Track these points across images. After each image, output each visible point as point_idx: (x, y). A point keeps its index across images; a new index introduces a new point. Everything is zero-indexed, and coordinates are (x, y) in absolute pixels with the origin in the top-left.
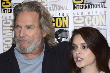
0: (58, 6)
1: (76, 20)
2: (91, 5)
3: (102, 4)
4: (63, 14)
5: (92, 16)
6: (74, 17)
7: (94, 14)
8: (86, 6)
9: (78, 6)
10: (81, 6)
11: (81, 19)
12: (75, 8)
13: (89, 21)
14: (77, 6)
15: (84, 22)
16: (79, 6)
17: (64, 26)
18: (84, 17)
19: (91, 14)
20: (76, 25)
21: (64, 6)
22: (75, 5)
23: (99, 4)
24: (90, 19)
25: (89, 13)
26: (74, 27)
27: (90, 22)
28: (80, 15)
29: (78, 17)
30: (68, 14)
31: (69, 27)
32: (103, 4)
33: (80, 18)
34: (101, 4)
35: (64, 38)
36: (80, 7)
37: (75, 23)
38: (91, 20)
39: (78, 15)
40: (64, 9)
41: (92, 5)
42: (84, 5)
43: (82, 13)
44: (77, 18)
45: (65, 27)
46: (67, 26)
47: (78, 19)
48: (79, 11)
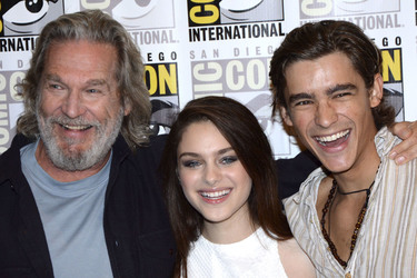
0: (144, 32)
1: (200, 72)
2: (243, 27)
3: (273, 25)
4: (161, 56)
5: (245, 62)
6: (194, 64)
7: (252, 54)
8: (228, 32)
9: (204, 30)
10: (214, 31)
11: (214, 71)
12: (194, 36)
13: (236, 74)
14: (201, 32)
15: (222, 80)
16: (207, 32)
17: (163, 91)
18: (224, 63)
19: (243, 55)
20: (198, 88)
21: (164, 32)
22: (196, 28)
23: (265, 24)
24: (240, 69)
25: (236, 51)
26: (194, 93)
27: (241, 78)
28: (210, 56)
29: (206, 63)
30: (174, 55)
31: (178, 94)
32: (277, 24)
33: (211, 66)
34: (270, 24)
35: (164, 126)
36: (211, 34)
37: (195, 82)
38: (244, 73)
39: (204, 59)
40: (165, 40)
41: (247, 30)
42: (223, 27)
43: (216, 53)
44: (201, 67)
45: (168, 93)
46: (173, 91)
47: (206, 71)
48: (206, 46)
